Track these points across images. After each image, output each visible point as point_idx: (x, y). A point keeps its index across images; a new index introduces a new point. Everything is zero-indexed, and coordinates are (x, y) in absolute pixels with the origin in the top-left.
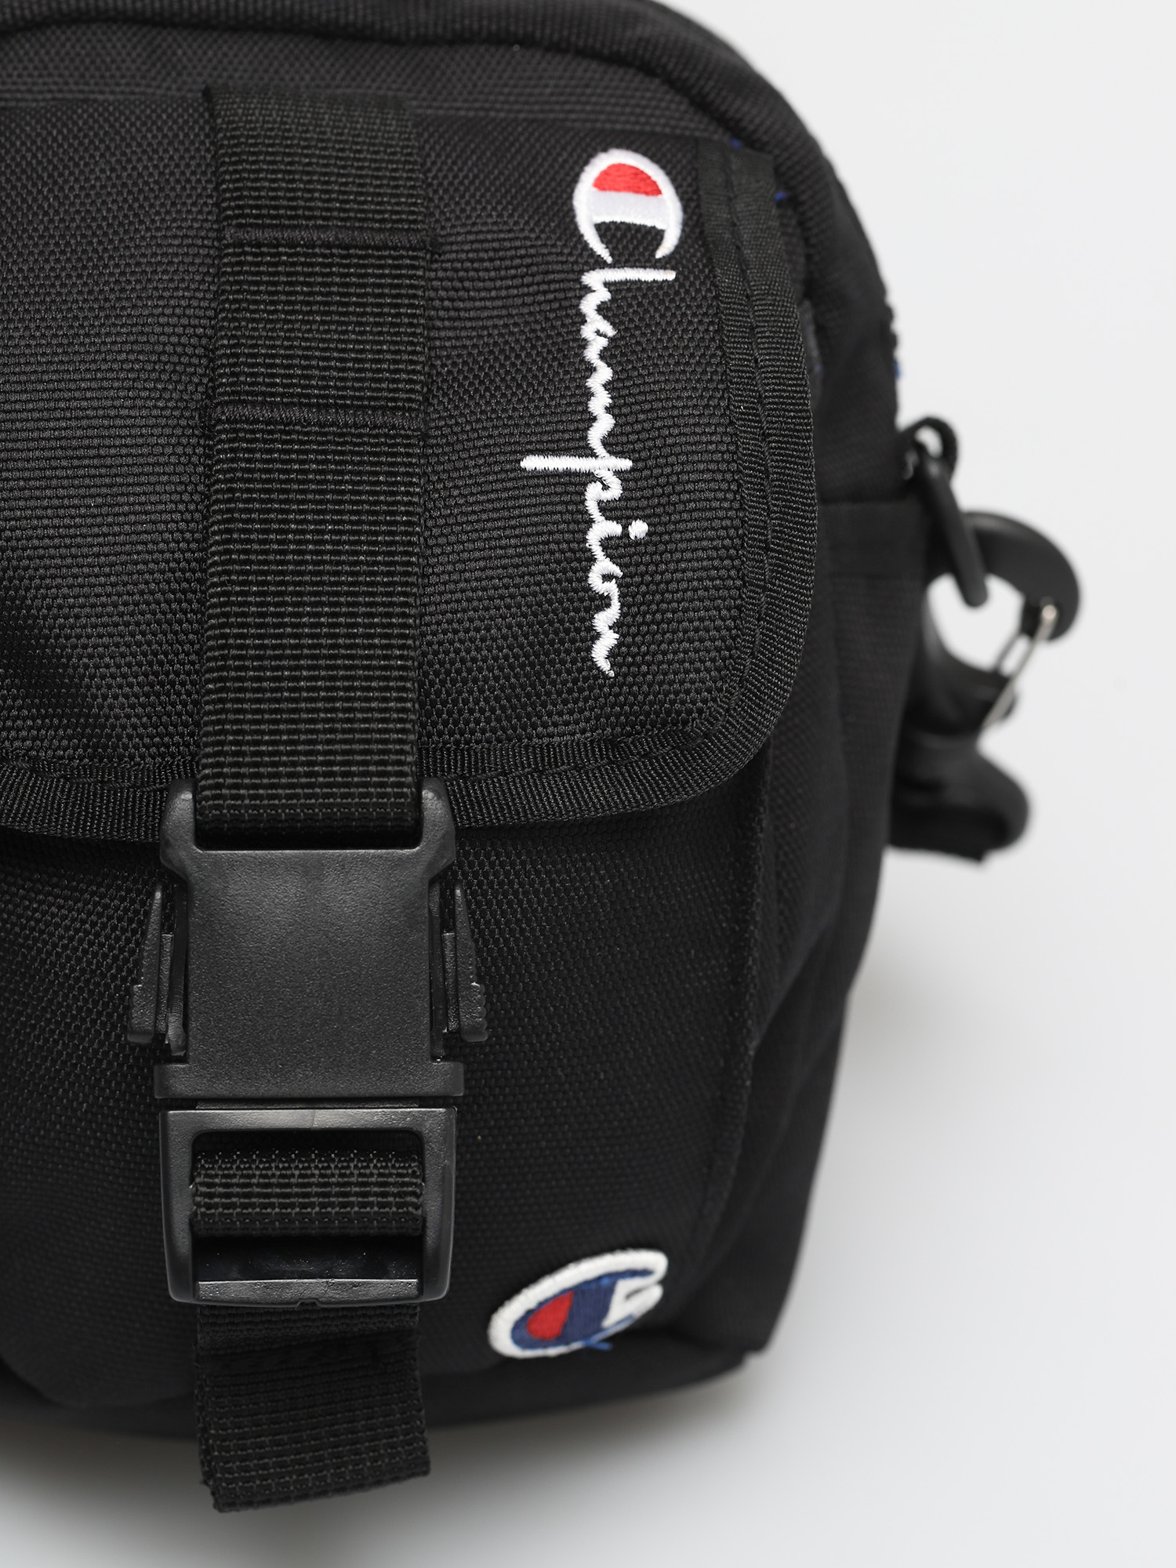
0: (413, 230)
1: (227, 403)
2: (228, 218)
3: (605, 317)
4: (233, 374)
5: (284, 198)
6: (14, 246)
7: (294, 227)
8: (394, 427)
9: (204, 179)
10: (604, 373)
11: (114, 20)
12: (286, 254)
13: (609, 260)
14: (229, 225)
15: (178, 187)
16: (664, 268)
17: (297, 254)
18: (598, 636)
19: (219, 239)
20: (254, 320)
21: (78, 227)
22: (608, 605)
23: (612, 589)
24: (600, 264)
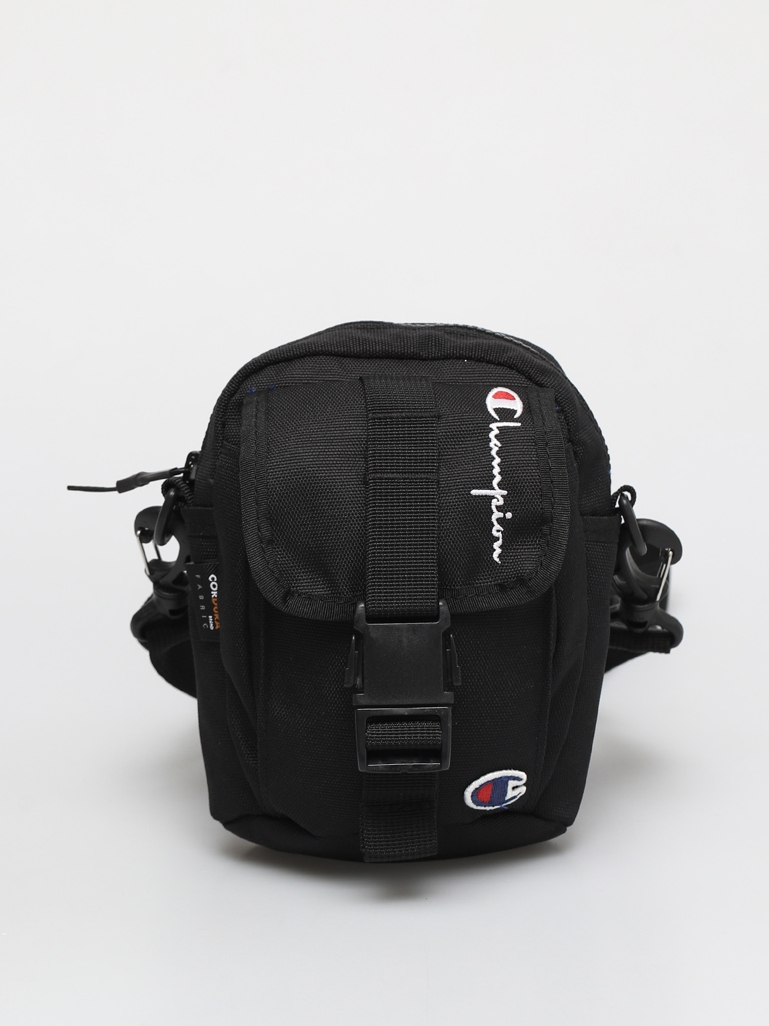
0: (432, 411)
1: (372, 473)
2: (370, 410)
3: (498, 440)
4: (374, 463)
5: (388, 403)
6: (298, 423)
7: (392, 413)
8: (427, 479)
9: (360, 399)
10: (497, 460)
11: (328, 355)
12: (390, 422)
13: (499, 419)
14: (370, 413)
15: (352, 402)
16: (517, 422)
17: (393, 421)
18: (495, 550)
19: (367, 418)
20: (380, 444)
21: (319, 415)
22: (499, 540)
23: (499, 535)
24: (496, 421)
